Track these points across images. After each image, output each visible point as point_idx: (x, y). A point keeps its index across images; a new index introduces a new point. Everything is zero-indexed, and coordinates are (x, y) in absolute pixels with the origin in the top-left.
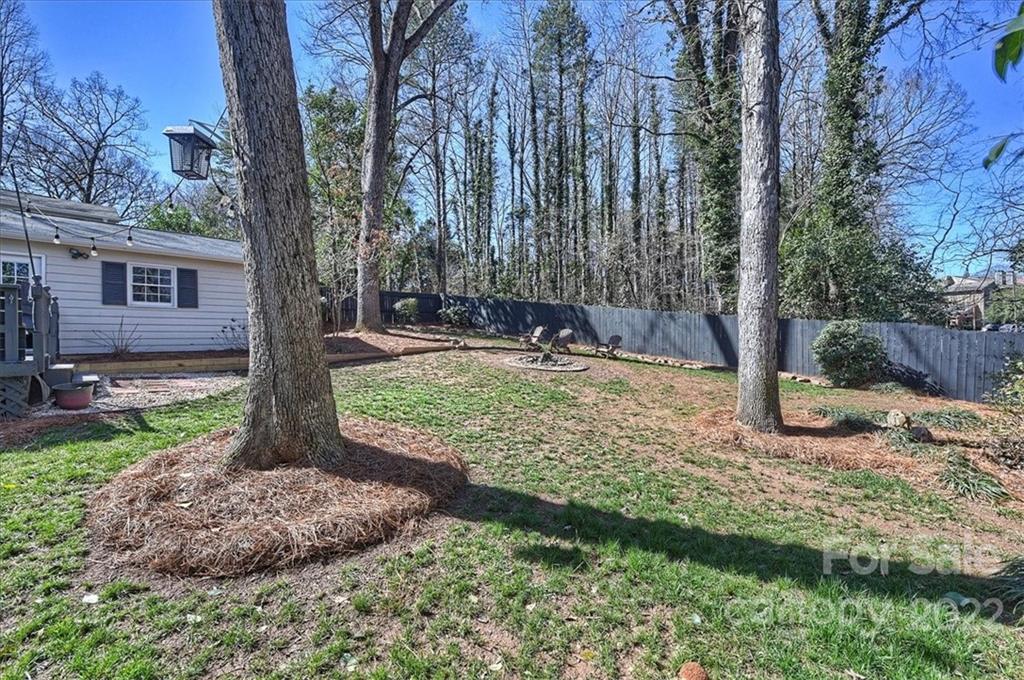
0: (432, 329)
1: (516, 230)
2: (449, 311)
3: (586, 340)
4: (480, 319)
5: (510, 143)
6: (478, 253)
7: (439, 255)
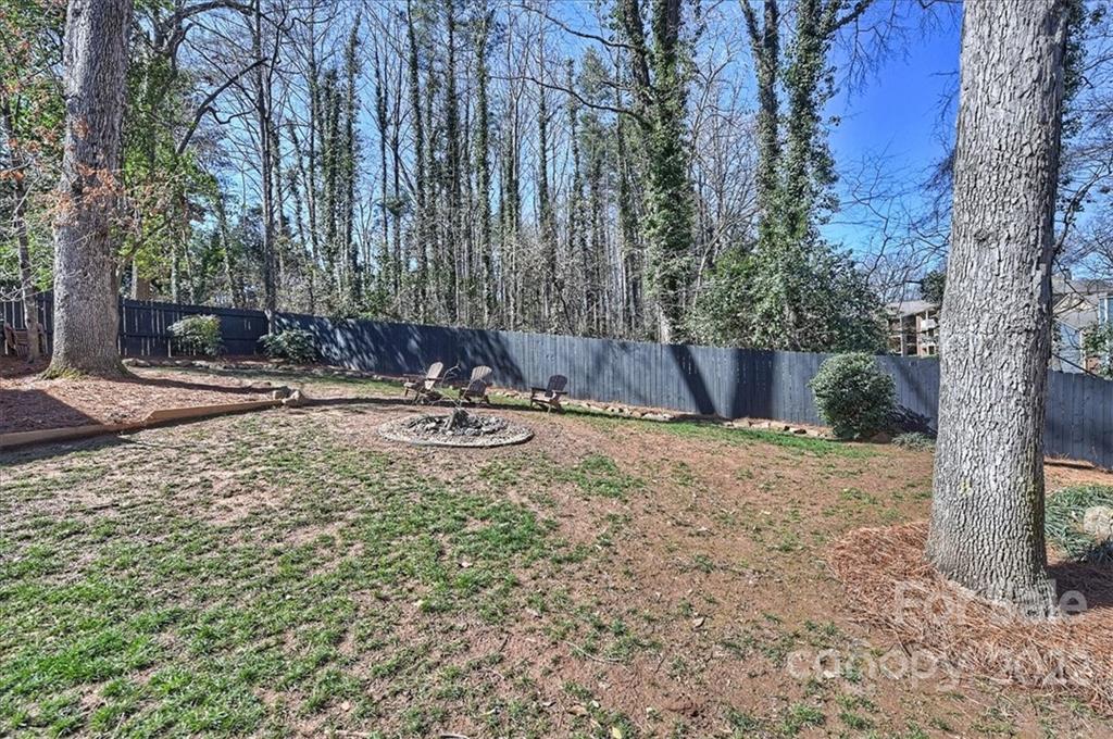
0: (249, 367)
1: (390, 229)
2: (279, 338)
3: (504, 381)
4: (335, 350)
5: (379, 110)
6: (331, 255)
7: (267, 256)
